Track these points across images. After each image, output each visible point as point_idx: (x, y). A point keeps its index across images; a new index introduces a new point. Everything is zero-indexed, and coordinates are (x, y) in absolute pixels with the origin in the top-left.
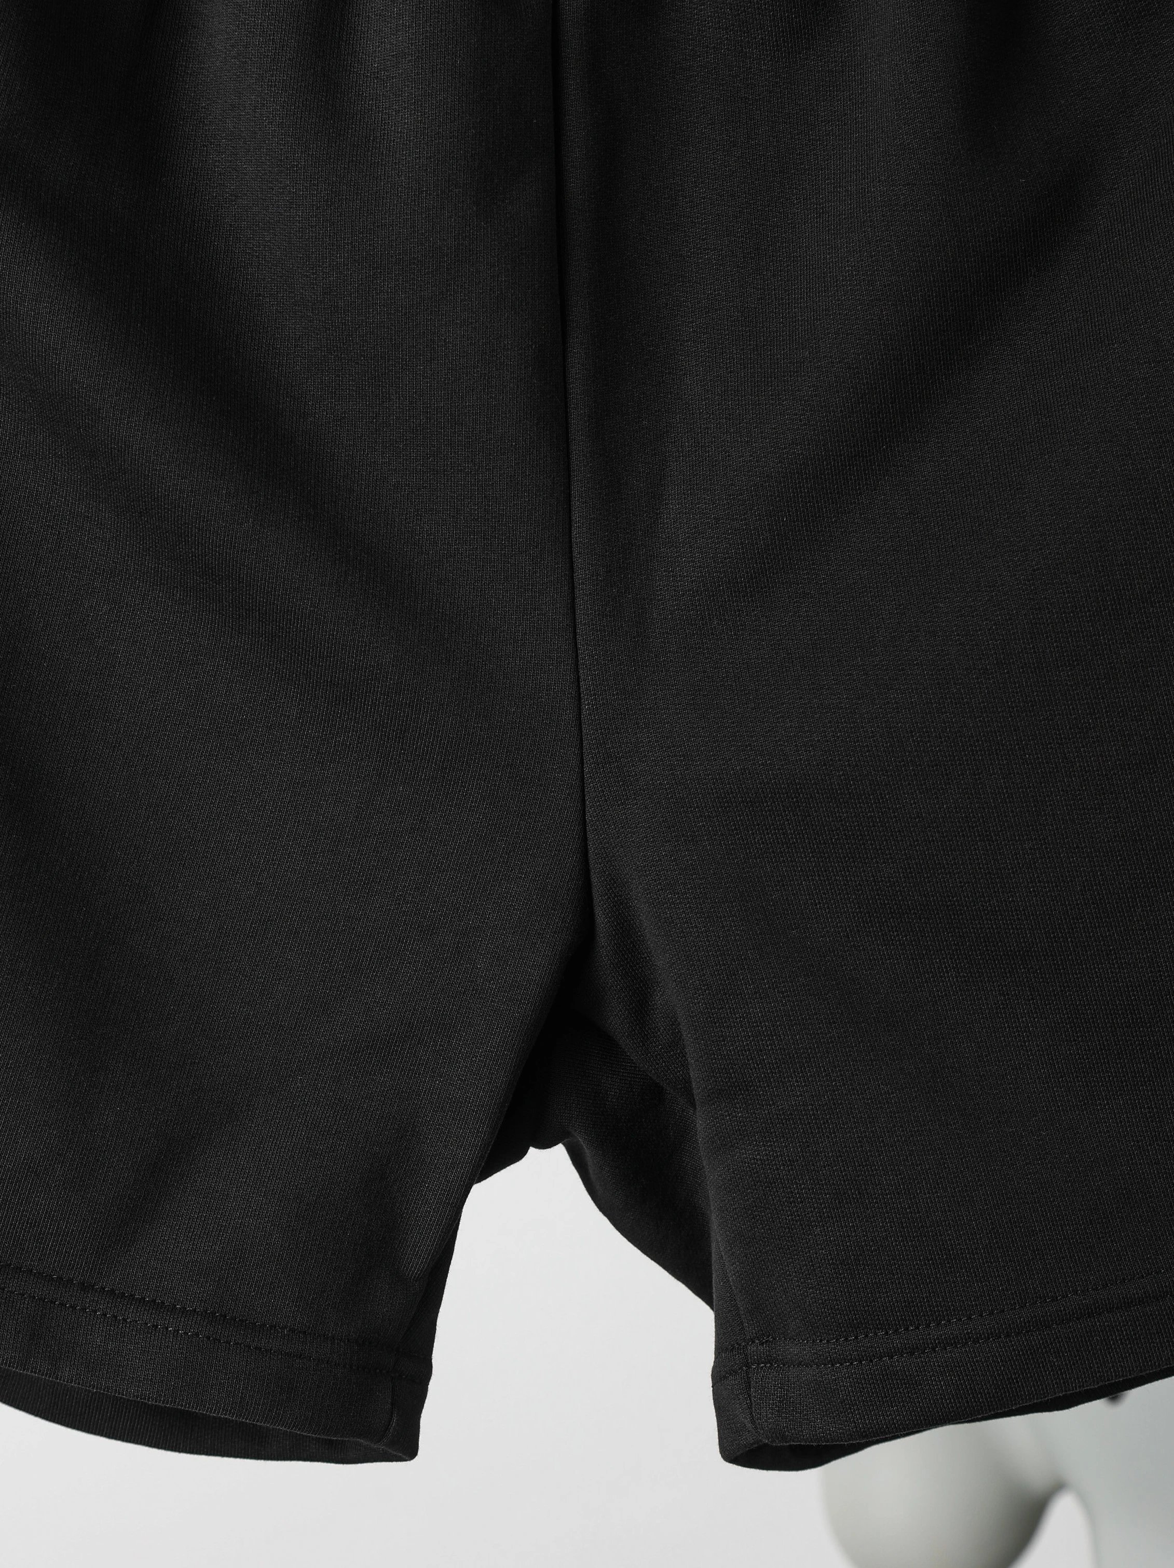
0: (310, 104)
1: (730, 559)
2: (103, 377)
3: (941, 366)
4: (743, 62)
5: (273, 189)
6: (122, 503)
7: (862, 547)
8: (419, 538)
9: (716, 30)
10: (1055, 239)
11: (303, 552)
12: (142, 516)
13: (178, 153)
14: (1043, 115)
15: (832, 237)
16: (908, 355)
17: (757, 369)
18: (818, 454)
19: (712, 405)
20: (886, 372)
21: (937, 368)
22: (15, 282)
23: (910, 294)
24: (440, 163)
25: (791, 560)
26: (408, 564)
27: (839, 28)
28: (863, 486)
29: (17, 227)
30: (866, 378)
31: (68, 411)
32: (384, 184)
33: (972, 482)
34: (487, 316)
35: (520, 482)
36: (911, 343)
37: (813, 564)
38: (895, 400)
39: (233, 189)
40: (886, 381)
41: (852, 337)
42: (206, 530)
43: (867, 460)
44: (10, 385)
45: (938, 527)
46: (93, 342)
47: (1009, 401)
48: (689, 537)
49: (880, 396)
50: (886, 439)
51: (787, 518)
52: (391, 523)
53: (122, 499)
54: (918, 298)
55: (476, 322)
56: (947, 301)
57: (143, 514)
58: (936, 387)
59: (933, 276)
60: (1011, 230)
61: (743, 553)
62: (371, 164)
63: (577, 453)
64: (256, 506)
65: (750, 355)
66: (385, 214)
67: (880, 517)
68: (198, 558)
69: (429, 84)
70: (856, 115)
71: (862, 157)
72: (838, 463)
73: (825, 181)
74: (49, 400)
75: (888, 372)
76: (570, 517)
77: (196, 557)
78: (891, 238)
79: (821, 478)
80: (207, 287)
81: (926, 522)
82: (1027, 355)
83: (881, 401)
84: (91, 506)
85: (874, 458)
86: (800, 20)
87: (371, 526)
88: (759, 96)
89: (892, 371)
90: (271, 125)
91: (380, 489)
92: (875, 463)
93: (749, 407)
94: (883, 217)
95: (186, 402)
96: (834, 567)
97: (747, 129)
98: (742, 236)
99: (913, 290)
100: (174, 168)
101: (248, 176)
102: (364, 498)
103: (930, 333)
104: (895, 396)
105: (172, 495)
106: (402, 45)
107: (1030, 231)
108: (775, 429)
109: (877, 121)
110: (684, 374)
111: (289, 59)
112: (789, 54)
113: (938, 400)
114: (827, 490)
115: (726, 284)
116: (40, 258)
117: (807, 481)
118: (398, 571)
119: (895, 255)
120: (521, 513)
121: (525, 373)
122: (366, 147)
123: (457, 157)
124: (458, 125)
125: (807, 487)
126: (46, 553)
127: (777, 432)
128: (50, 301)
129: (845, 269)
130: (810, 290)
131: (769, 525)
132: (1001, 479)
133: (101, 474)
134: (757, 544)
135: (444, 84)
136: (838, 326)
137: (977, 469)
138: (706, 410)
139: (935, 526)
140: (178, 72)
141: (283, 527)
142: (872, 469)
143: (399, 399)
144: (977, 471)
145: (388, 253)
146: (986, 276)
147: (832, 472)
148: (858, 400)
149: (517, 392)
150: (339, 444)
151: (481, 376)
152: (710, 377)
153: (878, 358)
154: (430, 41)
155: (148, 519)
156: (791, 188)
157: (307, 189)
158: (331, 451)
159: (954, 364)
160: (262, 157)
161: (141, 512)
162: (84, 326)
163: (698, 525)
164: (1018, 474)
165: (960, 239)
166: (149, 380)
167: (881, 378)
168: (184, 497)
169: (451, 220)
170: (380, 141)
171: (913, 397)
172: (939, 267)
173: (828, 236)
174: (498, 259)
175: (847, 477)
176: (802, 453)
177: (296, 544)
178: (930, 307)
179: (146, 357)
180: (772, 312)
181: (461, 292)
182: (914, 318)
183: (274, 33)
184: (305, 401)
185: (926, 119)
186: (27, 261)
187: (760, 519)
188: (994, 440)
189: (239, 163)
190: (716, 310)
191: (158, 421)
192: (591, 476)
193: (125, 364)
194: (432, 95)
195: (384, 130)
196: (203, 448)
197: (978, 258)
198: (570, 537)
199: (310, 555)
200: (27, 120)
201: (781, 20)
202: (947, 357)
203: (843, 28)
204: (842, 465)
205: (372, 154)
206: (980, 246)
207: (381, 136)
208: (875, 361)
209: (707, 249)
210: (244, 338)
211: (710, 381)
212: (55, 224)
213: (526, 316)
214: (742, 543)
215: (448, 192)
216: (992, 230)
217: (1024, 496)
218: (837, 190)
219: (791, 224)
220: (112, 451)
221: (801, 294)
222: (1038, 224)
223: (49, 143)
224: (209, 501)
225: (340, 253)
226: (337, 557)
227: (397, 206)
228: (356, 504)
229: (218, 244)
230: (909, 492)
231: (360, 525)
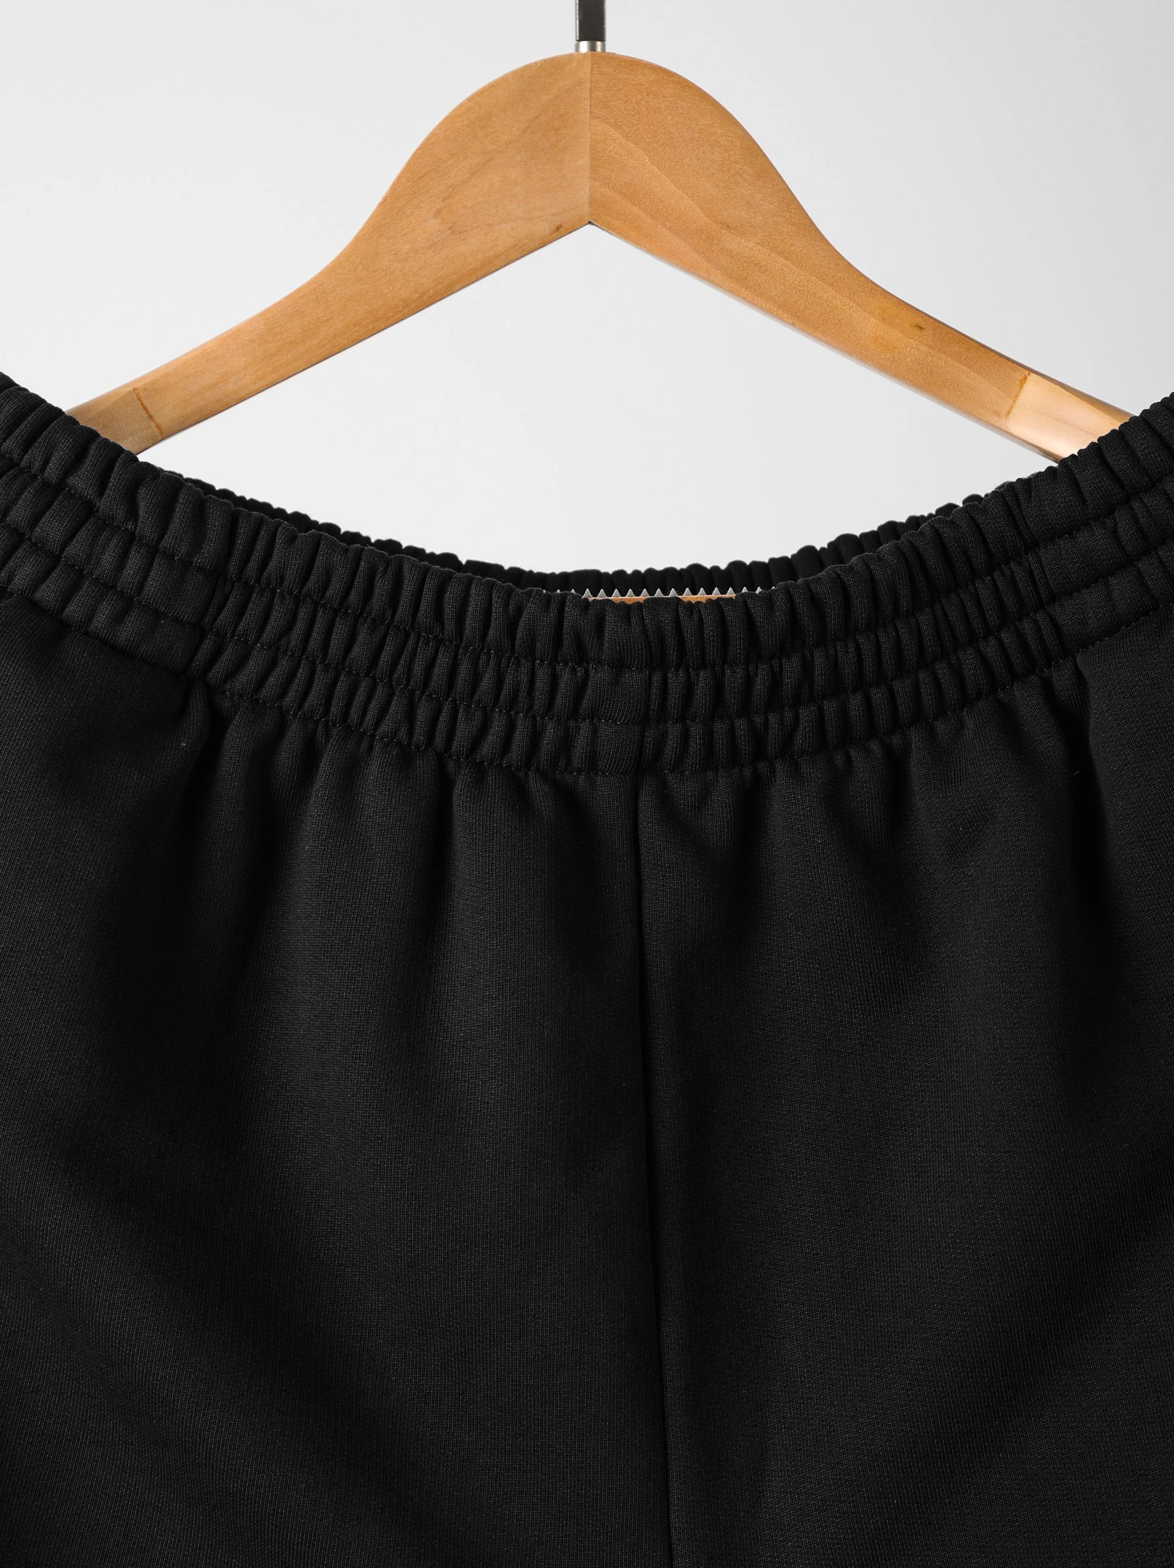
0: (395, 1075)
1: (838, 1544)
2: (179, 1368)
3: (1052, 1337)
4: (834, 1015)
5: (356, 1160)
6: (195, 1495)
7: (979, 1532)
8: (508, 1524)
9: (805, 983)
10: (1163, 1203)
11: (386, 1548)
12: (215, 1509)
13: (259, 1120)
14: (1143, 1075)
15: (932, 1199)
16: (1017, 1328)
17: (860, 1336)
18: (927, 1432)
19: (814, 1373)
20: (996, 1345)
21: (1048, 1339)
22: (91, 1272)
23: (1016, 1264)
24: (528, 1135)
25: (903, 1545)
26: (497, 1554)
27: (930, 982)
28: (977, 1465)
29: (94, 1217)
30: (975, 1351)
31: (141, 1401)
32: (471, 1155)
33: (1092, 1463)
34: (578, 1289)
35: (615, 1464)
36: (1020, 1314)
37: (928, 1550)
38: (1006, 1373)
39: (316, 1157)
40: (995, 1354)
41: (958, 1308)
42: (284, 1527)
43: (979, 1437)
44: (81, 1371)
45: (1059, 1513)
46: (170, 1332)
47: (1126, 1375)
48: (794, 1519)
49: (990, 1369)
50: (998, 1414)
51: (897, 1500)
52: (479, 1508)
53: (195, 1491)
54: (1025, 1269)
55: (566, 1296)
56: (1056, 1270)
57: (216, 1507)
58: (1048, 1358)
59: (1040, 1245)
60: (1117, 1196)
61: (853, 1539)
62: (457, 1135)
63: (674, 1430)
64: (337, 1500)
65: (852, 1320)
66: (472, 1187)
67: (996, 1498)
68: (275, 1555)
69: (517, 1056)
70: (951, 1073)
71: (959, 1118)
72: (949, 1440)
73: (923, 1139)
74: (121, 1389)
75: (998, 1345)
76: (668, 1500)
77: (272, 1554)
78: (994, 1206)
79: (932, 1457)
80: (288, 1258)
81: (1046, 1506)
82: (1142, 1325)
83: (991, 1374)
84: (161, 1496)
85: (987, 1434)
86: (890, 976)
87: (457, 1513)
88: (851, 1049)
89: (1001, 1344)
90: (356, 1097)
91: (466, 1470)
92: (988, 1439)
93: (853, 1378)
94: (985, 1184)
95: (264, 1390)
96: (949, 1553)
97: (840, 1083)
98: (839, 1194)
99: (1019, 1259)
100: (255, 1135)
101: (331, 1145)
102: (450, 1481)
103: (1039, 1303)
104: (1006, 1369)
105: (248, 1491)
106: (489, 1016)
107: (1136, 1196)
108: (881, 1404)
109: (973, 1082)
110: (784, 1338)
111: (375, 1032)
112: (880, 1008)
113: (1051, 1371)
114: (939, 1469)
115: (824, 1242)
116: (117, 1246)
117: (917, 1460)
118: (487, 1562)
119: (999, 1224)
120: (616, 1498)
121: (618, 1348)
122: (451, 1117)
123: (545, 1128)
124: (546, 1096)
125: (918, 1466)
126: (113, 1547)
127: (884, 1407)
128: (126, 1291)
129: (948, 1235)
130: (912, 1254)
131: (879, 1508)
132: (1122, 1462)
133: (174, 1465)
134: (867, 1528)
135: (531, 1055)
136: (942, 1296)
137: (1096, 1448)
138: (808, 1378)
139: (1055, 1511)
140: (260, 1037)
141: (364, 1522)
142: (985, 1445)
143: (487, 1376)
144: (1096, 1451)
145: (475, 1226)
146: (1094, 1243)
147: (943, 1450)
148: (968, 1374)
149: (610, 1368)
150: (423, 1422)
151: (572, 1352)
152: (811, 1342)
153: (986, 1330)
154: (517, 1013)
155: (222, 1513)
156: (887, 1144)
157: (391, 1162)
158: (415, 1430)
159: (1066, 1333)
160: (345, 1128)
161: (214, 1506)
162: (160, 1315)
163: (804, 1507)
164: (1140, 1457)
165: (1066, 1206)
166: (226, 1368)
167: (990, 1351)
168: (261, 1493)
169: (540, 1192)
170: (466, 1111)
171: (1024, 1369)
172: (1045, 1236)
173: (928, 1198)
174: (589, 1230)
175: (959, 1455)
176: (911, 1431)
177: (379, 1540)
178: (1038, 1276)
179: (224, 1343)
180: (873, 1274)
181: (551, 1264)
182: (1021, 1289)
183: (358, 1006)
184: (388, 1376)
185: (1024, 1086)
186: (103, 1250)
187: (869, 1502)
188: (1113, 1416)
189: (321, 1131)
190: (815, 1270)
191: (235, 1412)
192: (689, 1454)
193: (202, 1353)
194: (519, 1066)
195: (471, 1100)
196: (282, 1438)
197: (1085, 1226)
198: (669, 1522)
199: (394, 1551)
200: (107, 1104)
201: (871, 976)
202: (1058, 1327)
203: (934, 982)
204: (953, 1443)
205: (458, 1125)
206: (1086, 1213)
207: (467, 1106)
208: (984, 1334)
209: (803, 1206)
210: (325, 1311)
211: (811, 1347)
212: (133, 1209)
213: (618, 1287)
214: (851, 1528)
215: (537, 1163)
216: (1097, 1197)
217: (1148, 1483)
218: (935, 1149)
219: (890, 1181)
220: (186, 1444)
221: (903, 1258)
222: (1144, 1188)
223: (129, 1124)
224: (287, 1496)
225: (425, 1227)
226: (422, 1551)
227: (484, 1178)
228: (442, 1489)
229: (299, 1213)
230: (1026, 1471)
231: (446, 1512)
